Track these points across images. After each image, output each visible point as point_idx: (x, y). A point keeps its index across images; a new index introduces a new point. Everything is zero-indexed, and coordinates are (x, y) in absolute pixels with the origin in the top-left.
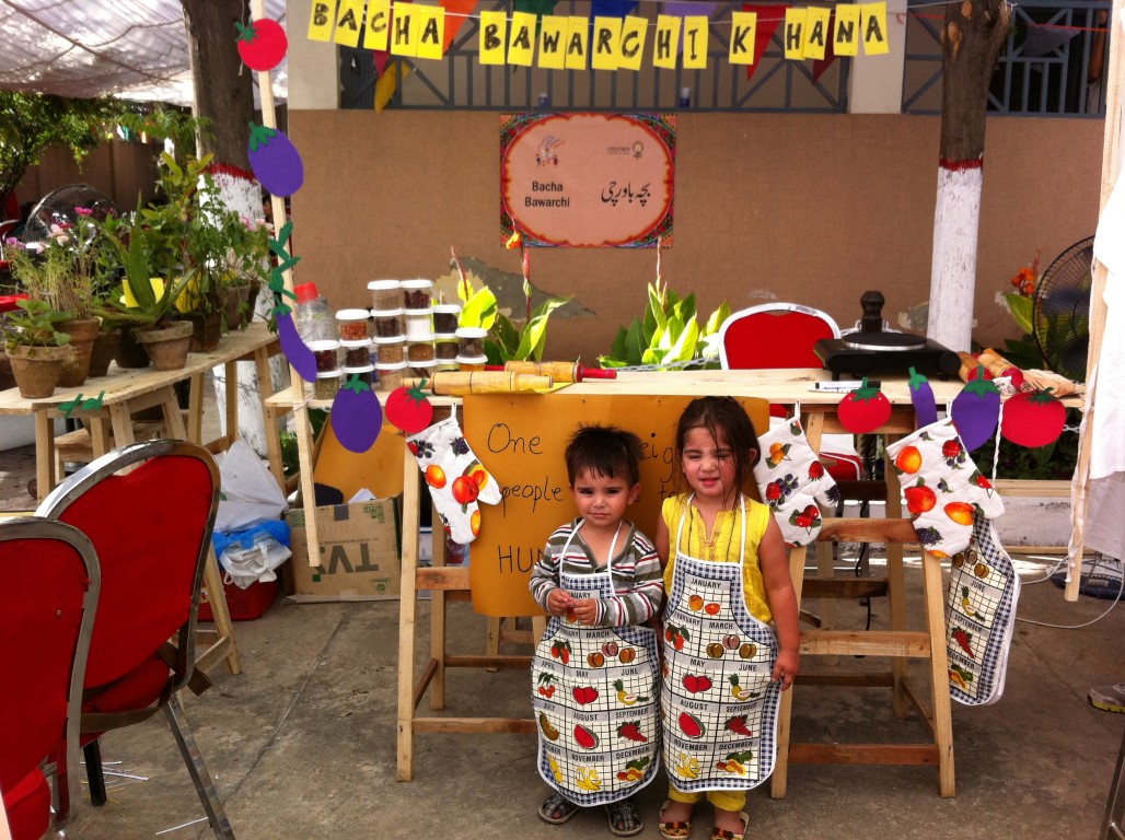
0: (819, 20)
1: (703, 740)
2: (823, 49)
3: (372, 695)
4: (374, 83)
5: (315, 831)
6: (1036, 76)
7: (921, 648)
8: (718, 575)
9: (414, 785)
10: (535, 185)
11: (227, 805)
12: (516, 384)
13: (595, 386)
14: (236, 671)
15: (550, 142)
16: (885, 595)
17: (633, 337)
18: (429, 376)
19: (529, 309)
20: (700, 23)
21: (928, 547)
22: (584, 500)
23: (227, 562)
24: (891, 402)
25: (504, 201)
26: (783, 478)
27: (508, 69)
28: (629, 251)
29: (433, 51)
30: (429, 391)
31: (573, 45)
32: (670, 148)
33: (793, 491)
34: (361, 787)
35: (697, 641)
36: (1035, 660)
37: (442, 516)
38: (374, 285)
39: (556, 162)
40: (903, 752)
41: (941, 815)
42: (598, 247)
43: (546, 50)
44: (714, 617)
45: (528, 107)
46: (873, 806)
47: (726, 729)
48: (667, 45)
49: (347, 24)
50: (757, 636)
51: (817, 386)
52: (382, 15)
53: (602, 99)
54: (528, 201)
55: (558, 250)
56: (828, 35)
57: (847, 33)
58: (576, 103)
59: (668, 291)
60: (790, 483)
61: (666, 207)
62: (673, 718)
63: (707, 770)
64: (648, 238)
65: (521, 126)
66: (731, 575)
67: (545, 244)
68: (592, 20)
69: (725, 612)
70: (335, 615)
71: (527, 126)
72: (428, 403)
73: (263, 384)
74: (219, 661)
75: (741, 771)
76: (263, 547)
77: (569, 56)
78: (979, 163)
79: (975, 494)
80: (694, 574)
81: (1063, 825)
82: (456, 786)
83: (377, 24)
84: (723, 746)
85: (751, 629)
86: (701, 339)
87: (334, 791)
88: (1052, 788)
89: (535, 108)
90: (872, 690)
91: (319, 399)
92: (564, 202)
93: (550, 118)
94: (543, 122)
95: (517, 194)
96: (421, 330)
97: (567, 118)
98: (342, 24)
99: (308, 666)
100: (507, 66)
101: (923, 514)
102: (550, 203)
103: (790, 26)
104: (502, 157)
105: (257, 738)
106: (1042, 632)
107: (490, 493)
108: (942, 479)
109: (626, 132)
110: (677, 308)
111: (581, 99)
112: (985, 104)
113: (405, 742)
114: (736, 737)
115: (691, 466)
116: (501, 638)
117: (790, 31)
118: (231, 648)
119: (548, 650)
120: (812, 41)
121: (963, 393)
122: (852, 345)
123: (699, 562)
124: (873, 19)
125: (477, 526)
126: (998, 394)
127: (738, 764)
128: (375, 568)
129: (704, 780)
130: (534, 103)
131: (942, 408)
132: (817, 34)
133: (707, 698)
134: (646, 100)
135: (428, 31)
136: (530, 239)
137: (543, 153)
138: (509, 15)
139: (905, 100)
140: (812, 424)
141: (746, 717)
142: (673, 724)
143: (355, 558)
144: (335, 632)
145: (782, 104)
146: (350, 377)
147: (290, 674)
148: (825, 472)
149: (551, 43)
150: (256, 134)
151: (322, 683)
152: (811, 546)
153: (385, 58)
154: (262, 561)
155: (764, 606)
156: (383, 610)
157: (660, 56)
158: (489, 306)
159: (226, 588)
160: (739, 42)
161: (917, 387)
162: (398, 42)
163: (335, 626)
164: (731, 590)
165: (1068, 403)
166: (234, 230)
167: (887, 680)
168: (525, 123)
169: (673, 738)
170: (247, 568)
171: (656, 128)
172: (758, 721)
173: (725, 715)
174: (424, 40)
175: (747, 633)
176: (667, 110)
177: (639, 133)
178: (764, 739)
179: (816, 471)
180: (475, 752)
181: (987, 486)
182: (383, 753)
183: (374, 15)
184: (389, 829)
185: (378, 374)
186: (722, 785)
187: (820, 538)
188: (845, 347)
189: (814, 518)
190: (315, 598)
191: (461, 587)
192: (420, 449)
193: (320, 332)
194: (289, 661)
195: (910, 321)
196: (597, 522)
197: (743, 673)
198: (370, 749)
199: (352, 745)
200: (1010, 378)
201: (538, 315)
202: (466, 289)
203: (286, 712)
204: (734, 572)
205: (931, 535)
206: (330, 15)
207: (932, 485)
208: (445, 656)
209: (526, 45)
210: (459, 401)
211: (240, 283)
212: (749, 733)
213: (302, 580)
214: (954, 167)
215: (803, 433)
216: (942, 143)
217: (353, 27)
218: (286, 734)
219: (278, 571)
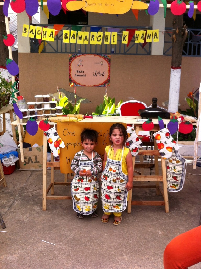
0: (143, 33)
1: (110, 200)
2: (144, 40)
3: (37, 191)
4: (39, 46)
5: (23, 222)
6: (195, 47)
7: (161, 179)
8: (116, 163)
9: (47, 212)
10: (77, 71)
11: (3, 217)
12: (69, 120)
13: (88, 120)
14: (6, 186)
15: (81, 61)
16: (154, 167)
17: (100, 108)
18: (49, 118)
19: (76, 102)
20: (115, 34)
21: (163, 157)
22: (86, 146)
23: (3, 161)
24: (154, 124)
25: (70, 75)
26: (130, 141)
27: (71, 44)
28: (100, 87)
29: (52, 39)
30: (49, 121)
31: (85, 38)
32: (109, 63)
33: (132, 144)
34: (34, 212)
35: (110, 178)
36: (189, 182)
37: (52, 150)
38: (36, 96)
39: (82, 66)
40: (157, 203)
41: (165, 217)
42: (93, 86)
43: (79, 40)
44: (115, 173)
45: (75, 52)
46: (150, 215)
47: (116, 198)
48: (108, 39)
49: (31, 33)
50: (124, 178)
51: (138, 120)
52: (40, 31)
53: (93, 51)
54: (76, 75)
55: (83, 87)
56: (145, 37)
57: (149, 37)
58: (87, 52)
59: (108, 97)
60: (131, 142)
61: (108, 77)
62: (104, 195)
63: (111, 207)
64: (104, 84)
65: (74, 57)
66: (119, 164)
67: (80, 85)
68: (90, 33)
69: (117, 172)
70: (29, 173)
71: (75, 57)
72: (49, 124)
73: (12, 119)
74: (2, 184)
75: (119, 208)
76: (12, 157)
77: (84, 41)
78: (180, 68)
79: (172, 145)
80: (111, 163)
81: (192, 219)
82: (56, 212)
83: (38, 33)
84: (115, 202)
85: (123, 176)
86: (116, 108)
87: (28, 213)
88: (191, 211)
89: (77, 53)
90: (152, 189)
91: (23, 123)
92: (84, 76)
93: (81, 55)
94: (79, 56)
95: (73, 73)
96: (47, 107)
97: (85, 55)
98: (30, 33)
99: (23, 185)
100: (70, 43)
101: (161, 149)
102: (81, 76)
103: (136, 35)
104: (69, 65)
105: (10, 201)
106: (191, 176)
107: (62, 145)
108: (165, 141)
109: (99, 59)
110: (111, 101)
111: (88, 51)
112: (182, 53)
113: (44, 202)
114: (118, 200)
115: (114, 138)
116: (68, 178)
117: (136, 36)
118: (4, 181)
119: (76, 180)
120: (141, 39)
121: (170, 122)
122: (146, 111)
123: (112, 160)
124: (155, 33)
125: (59, 153)
126: (178, 122)
127: (118, 207)
128: (39, 162)
129: (110, 210)
130: (77, 52)
131: (165, 125)
132: (142, 37)
133: (112, 191)
134: (104, 51)
135: (51, 35)
136: (76, 84)
137: (79, 64)
138: (70, 31)
139: (164, 52)
140: (137, 129)
141: (120, 196)
142: (104, 197)
143: (34, 159)
144: (29, 178)
145: (135, 53)
146: (30, 118)
147: (18, 187)
148: (139, 140)
149: (80, 38)
150: (8, 60)
151: (26, 189)
152: (136, 156)
153: (41, 41)
154: (12, 160)
155: (127, 171)
156: (40, 172)
157: (106, 42)
158: (66, 100)
159: (3, 167)
160: (124, 38)
161: (160, 121)
162: (44, 37)
163: (29, 176)
164: (119, 167)
165: (194, 124)
166: (4, 83)
167: (155, 187)
168: (75, 56)
169: (104, 200)
170: (8, 162)
171: (106, 58)
172: (123, 197)
173: (116, 195)
174: (50, 37)
175: (122, 177)
176: (109, 54)
177: (102, 59)
178: (124, 201)
179: (137, 140)
180: (61, 204)
181: (175, 143)
182: (40, 205)
183: (38, 31)
184: (40, 221)
185: (37, 117)
186: (114, 211)
187: (138, 154)
188: (144, 111)
189: (137, 150)
190: (24, 169)
191: (57, 166)
192: (47, 134)
193: (24, 107)
194: (18, 184)
195: (165, 104)
196: (88, 151)
197: (120, 186)
198: (36, 204)
199: (33, 203)
200: (181, 118)
201: (78, 102)
202: (61, 96)
203: (17, 196)
204: (120, 163)
205: (163, 154)
206: (27, 30)
207: (163, 143)
208: (54, 182)
209: (74, 38)
210: (56, 124)
211: (6, 95)
212: (121, 200)
213: (21, 165)
214: (174, 68)
215: (134, 131)
216: (172, 63)
217: (33, 33)
218: (17, 200)
219: (15, 163)
